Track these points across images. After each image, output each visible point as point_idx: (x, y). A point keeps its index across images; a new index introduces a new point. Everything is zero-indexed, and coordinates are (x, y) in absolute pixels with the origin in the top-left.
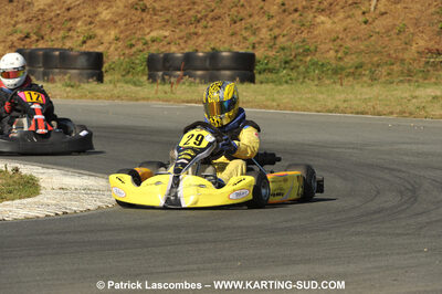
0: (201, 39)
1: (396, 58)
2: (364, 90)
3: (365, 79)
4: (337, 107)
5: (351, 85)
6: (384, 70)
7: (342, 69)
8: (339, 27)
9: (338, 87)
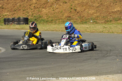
0: (16, 15)
1: (60, 18)
2: (53, 26)
3: (53, 23)
4: (47, 30)
5: (50, 25)
6: (58, 21)
7: (48, 21)
8: (47, 12)
9: (47, 25)
